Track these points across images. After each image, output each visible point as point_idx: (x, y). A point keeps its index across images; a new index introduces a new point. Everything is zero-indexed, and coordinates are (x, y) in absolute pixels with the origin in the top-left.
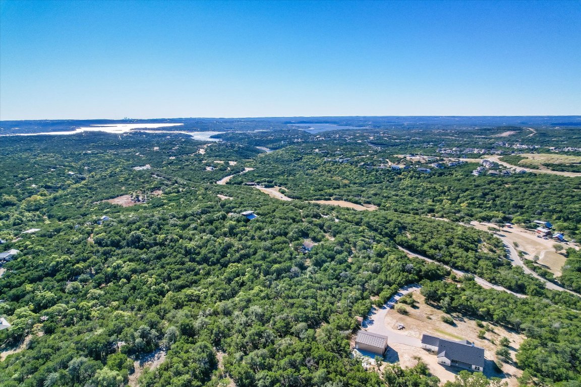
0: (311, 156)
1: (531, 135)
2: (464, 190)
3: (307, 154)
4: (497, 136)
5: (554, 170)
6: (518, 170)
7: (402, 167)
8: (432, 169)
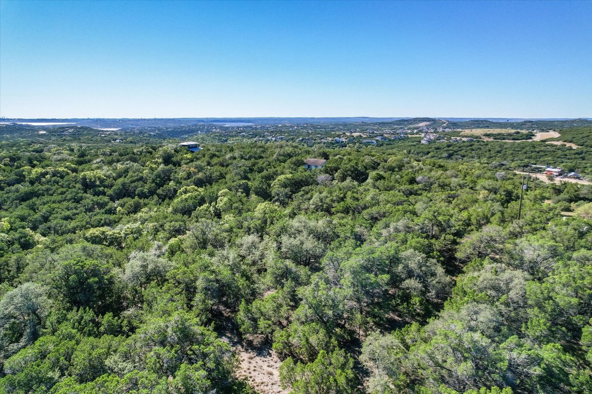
0: (237, 138)
1: (445, 125)
2: (426, 152)
3: (232, 136)
4: (414, 126)
5: (496, 139)
6: (464, 139)
7: (344, 140)
8: (377, 141)
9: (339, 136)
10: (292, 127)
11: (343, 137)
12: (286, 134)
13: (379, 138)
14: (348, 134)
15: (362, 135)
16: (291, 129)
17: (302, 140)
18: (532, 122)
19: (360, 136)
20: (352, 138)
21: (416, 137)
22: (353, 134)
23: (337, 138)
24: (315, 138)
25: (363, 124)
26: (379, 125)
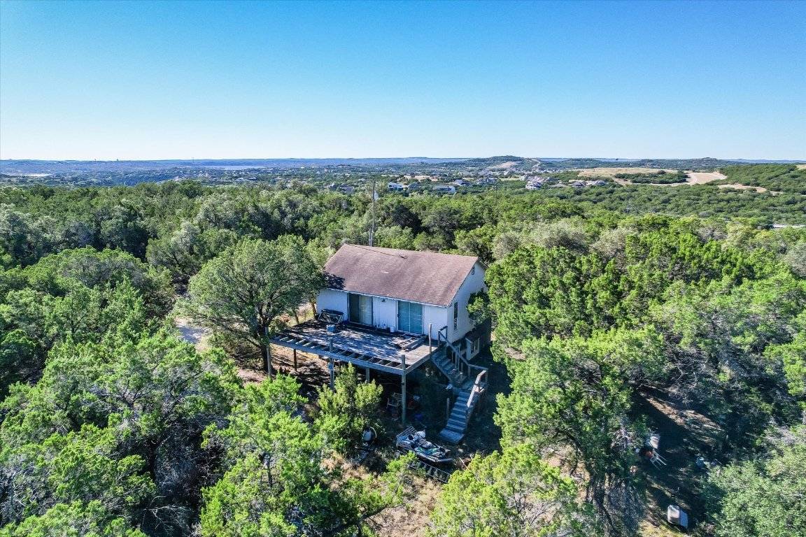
1: (536, 165)
4: (497, 167)
5: (636, 182)
6: (590, 183)
7: (404, 186)
8: (456, 187)
9: (394, 180)
10: (320, 169)
11: (400, 181)
12: (310, 179)
13: (458, 183)
14: (409, 177)
15: (430, 178)
16: (318, 173)
17: (335, 187)
18: (651, 161)
19: (428, 180)
20: (416, 183)
21: (513, 181)
22: (416, 177)
23: (391, 183)
24: (355, 184)
25: (424, 165)
26: (446, 166)
